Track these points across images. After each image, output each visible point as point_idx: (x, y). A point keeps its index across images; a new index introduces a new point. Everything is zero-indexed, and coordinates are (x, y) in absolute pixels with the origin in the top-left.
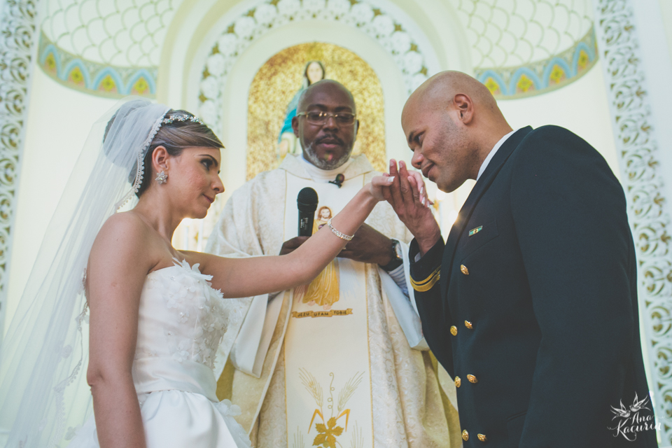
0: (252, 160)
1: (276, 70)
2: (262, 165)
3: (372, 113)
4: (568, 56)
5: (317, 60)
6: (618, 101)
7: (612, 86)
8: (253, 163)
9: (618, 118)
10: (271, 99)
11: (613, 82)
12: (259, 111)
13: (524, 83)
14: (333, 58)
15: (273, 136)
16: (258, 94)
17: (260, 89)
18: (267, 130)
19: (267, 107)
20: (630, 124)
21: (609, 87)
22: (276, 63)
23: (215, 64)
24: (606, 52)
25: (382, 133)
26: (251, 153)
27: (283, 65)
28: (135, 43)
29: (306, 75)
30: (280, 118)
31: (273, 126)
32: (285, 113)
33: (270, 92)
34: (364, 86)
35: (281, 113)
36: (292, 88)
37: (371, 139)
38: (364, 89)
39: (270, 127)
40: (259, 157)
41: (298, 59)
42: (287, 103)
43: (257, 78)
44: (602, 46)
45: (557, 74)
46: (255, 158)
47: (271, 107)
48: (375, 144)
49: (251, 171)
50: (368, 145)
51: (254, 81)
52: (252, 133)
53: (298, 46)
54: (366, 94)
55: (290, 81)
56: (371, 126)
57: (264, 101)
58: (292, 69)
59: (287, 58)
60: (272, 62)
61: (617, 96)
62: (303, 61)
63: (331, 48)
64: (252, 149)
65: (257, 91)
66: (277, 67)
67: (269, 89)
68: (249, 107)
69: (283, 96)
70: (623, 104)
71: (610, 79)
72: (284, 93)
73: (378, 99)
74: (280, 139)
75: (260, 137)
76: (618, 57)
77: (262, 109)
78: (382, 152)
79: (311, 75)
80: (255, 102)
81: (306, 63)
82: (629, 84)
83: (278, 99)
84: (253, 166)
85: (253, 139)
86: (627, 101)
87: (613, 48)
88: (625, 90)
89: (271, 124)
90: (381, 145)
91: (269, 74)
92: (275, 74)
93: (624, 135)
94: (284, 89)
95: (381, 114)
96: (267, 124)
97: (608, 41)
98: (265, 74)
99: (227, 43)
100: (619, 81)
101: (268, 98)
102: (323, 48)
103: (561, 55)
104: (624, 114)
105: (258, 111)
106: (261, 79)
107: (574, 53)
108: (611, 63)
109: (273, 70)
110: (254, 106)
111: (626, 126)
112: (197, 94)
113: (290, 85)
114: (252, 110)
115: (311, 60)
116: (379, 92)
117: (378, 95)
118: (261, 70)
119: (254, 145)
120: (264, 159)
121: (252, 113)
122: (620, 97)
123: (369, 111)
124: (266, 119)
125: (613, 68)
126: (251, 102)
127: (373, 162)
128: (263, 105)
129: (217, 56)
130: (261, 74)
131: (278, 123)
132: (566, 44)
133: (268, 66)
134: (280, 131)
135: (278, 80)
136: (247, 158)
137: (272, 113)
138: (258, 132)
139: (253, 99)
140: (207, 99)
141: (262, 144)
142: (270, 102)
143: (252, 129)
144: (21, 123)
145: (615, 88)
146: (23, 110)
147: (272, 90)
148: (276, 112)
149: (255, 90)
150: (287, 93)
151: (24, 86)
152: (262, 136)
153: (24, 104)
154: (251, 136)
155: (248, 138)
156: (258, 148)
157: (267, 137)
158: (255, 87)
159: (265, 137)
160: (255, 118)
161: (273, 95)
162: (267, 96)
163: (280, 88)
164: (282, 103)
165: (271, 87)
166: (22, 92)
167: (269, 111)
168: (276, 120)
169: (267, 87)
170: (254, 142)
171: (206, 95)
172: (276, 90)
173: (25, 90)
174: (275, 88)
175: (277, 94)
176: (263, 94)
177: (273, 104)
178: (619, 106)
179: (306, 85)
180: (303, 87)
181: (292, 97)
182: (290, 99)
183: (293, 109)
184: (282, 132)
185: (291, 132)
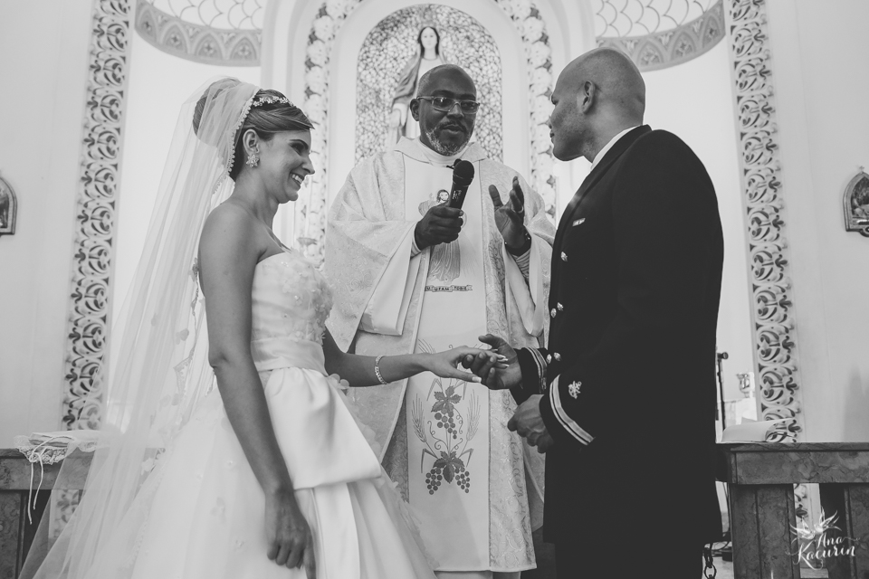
0: (362, 130)
1: (387, 34)
2: (371, 136)
3: (489, 83)
4: (696, 27)
5: (431, 24)
6: (740, 81)
7: (736, 63)
8: (363, 133)
9: (739, 98)
10: (382, 66)
11: (738, 60)
12: (369, 79)
13: (649, 55)
14: (448, 22)
15: (384, 104)
16: (369, 60)
17: (370, 55)
18: (377, 97)
19: (377, 74)
20: (751, 105)
21: (733, 65)
22: (387, 27)
23: (323, 27)
24: (733, 28)
25: (498, 104)
26: (360, 123)
27: (395, 29)
28: (237, 3)
29: (420, 41)
30: (391, 86)
31: (384, 95)
32: (396, 81)
33: (381, 59)
34: (481, 53)
35: (393, 81)
36: (405, 54)
37: (486, 110)
38: (481, 57)
39: (381, 96)
40: (369, 128)
41: (411, 23)
42: (398, 71)
43: (367, 43)
44: (729, 21)
45: (683, 46)
46: (364, 128)
47: (382, 75)
48: (492, 115)
49: (360, 142)
50: (484, 116)
51: (364, 46)
52: (362, 101)
53: (411, 8)
54: (482, 61)
55: (403, 47)
56: (487, 97)
57: (375, 69)
58: (405, 34)
59: (399, 21)
60: (383, 26)
61: (740, 75)
62: (417, 25)
63: (446, 11)
64: (361, 119)
65: (368, 57)
66: (389, 31)
67: (380, 55)
68: (359, 74)
69: (394, 62)
70: (746, 83)
71: (734, 57)
72: (395, 59)
73: (495, 68)
74: (391, 110)
75: (370, 106)
76: (744, 33)
77: (373, 77)
78: (498, 125)
79: (424, 41)
80: (365, 69)
81: (420, 28)
82: (753, 62)
83: (389, 66)
84: (362, 137)
85: (363, 108)
86: (750, 80)
87: (740, 24)
88: (749, 69)
89: (382, 93)
90: (497, 116)
91: (380, 38)
92: (386, 39)
93: (744, 116)
94: (396, 55)
95: (497, 84)
96: (378, 92)
97: (735, 15)
98: (376, 39)
99: (335, 5)
101: (379, 65)
102: (438, 10)
103: (689, 25)
104: (746, 94)
105: (369, 76)
106: (372, 43)
107: (702, 24)
108: (736, 39)
109: (384, 35)
110: (364, 73)
111: (747, 107)
112: (304, 59)
113: (402, 50)
114: (362, 77)
115: (425, 25)
116: (496, 59)
117: (495, 63)
118: (371, 34)
119: (363, 115)
120: (374, 129)
121: (361, 81)
122: (744, 75)
123: (486, 81)
124: (377, 87)
125: (738, 45)
126: (360, 69)
127: (489, 134)
128: (373, 72)
129: (325, 18)
130: (372, 39)
131: (389, 91)
132: (695, 13)
133: (379, 29)
134: (392, 100)
135: (390, 45)
136: (357, 129)
137: (383, 81)
138: (369, 101)
139: (363, 66)
140: (314, 65)
141: (372, 114)
142: (381, 69)
143: (362, 97)
144: (121, 93)
145: (739, 66)
146: (122, 79)
147: (384, 56)
148: (387, 80)
149: (365, 55)
150: (398, 59)
151: (122, 54)
152: (373, 105)
153: (123, 73)
154: (360, 105)
155: (357, 107)
156: (368, 118)
157: (378, 106)
158: (365, 52)
159: (375, 107)
160: (366, 85)
161: (384, 62)
162: (378, 62)
163: (392, 54)
164: (394, 70)
165: (382, 53)
166: (121, 61)
167: (380, 78)
168: (388, 88)
169: (378, 53)
170: (364, 111)
171: (313, 61)
172: (388, 57)
173: (124, 58)
174: (386, 54)
175: (388, 61)
176: (374, 60)
177: (384, 71)
178: (741, 85)
179: (419, 52)
180: (416, 54)
181: (405, 63)
182: (402, 66)
183: (405, 77)
184: (394, 103)
185: (403, 103)
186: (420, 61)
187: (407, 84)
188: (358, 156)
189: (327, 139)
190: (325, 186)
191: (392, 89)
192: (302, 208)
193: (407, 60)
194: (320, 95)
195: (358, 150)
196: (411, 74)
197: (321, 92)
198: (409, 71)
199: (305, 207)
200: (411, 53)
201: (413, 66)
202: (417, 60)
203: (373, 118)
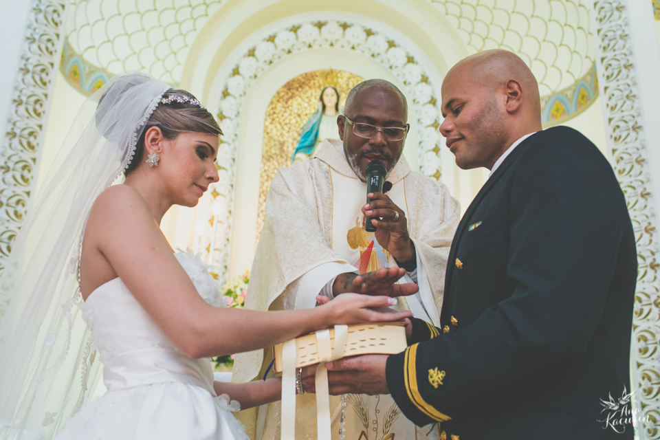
0: (266, 177)
1: (293, 94)
4: (569, 93)
5: (333, 86)
6: (614, 135)
7: (610, 120)
8: (267, 180)
9: (614, 151)
10: (287, 121)
11: (612, 116)
12: (275, 131)
14: (348, 85)
15: (287, 156)
16: (275, 115)
17: (277, 111)
18: (282, 149)
19: (282, 128)
20: (626, 157)
21: (607, 121)
22: (293, 88)
23: (235, 84)
24: (606, 88)
26: (265, 171)
27: (300, 89)
28: (159, 60)
29: (321, 99)
30: (294, 139)
31: (288, 147)
32: (299, 135)
33: (286, 115)
35: (296, 135)
36: (308, 112)
39: (285, 148)
40: (273, 176)
41: (314, 84)
42: (302, 126)
43: (275, 101)
44: (602, 83)
45: (557, 110)
46: (268, 176)
47: (287, 129)
49: (264, 188)
51: (272, 103)
52: (267, 152)
53: (315, 72)
55: (306, 105)
57: (280, 123)
58: (309, 94)
59: (303, 83)
60: (289, 86)
61: (614, 130)
62: (320, 86)
63: (346, 75)
64: (266, 168)
65: (274, 113)
66: (295, 91)
67: (285, 112)
68: (266, 127)
69: (298, 119)
70: (620, 137)
71: (608, 114)
72: (299, 115)
74: (293, 159)
75: (275, 157)
76: (617, 93)
77: (278, 130)
79: (326, 99)
80: (271, 123)
81: (322, 88)
82: (626, 119)
83: (293, 121)
84: (266, 184)
85: (268, 158)
86: (624, 134)
87: (613, 85)
88: (622, 124)
89: (286, 145)
91: (286, 97)
92: (291, 97)
93: (619, 166)
94: (300, 112)
96: (282, 144)
97: (608, 77)
98: (282, 97)
99: (247, 66)
100: (617, 116)
101: (284, 120)
102: (339, 75)
103: (563, 92)
104: (621, 147)
105: (274, 130)
106: (278, 101)
107: (574, 90)
108: (610, 98)
109: (290, 94)
110: (271, 126)
111: (622, 158)
112: (217, 112)
113: (306, 108)
114: (269, 130)
115: (327, 85)
118: (278, 93)
119: (268, 164)
121: (268, 133)
122: (617, 130)
124: (282, 140)
125: (612, 103)
126: (267, 123)
128: (279, 127)
129: (237, 76)
130: (278, 97)
131: (292, 144)
132: (568, 81)
133: (285, 89)
134: (294, 151)
135: (294, 103)
136: (262, 176)
137: (287, 135)
138: (273, 151)
139: (269, 120)
140: (225, 117)
141: (276, 164)
142: (286, 124)
143: (268, 148)
144: (40, 126)
145: (613, 122)
146: (42, 114)
147: (288, 112)
148: (291, 134)
149: (272, 112)
150: (302, 116)
151: (45, 92)
152: (277, 155)
153: (44, 108)
154: (266, 155)
155: (263, 156)
156: (273, 167)
157: (282, 157)
158: (272, 109)
159: (279, 157)
160: (271, 138)
161: (289, 118)
162: (284, 118)
163: (296, 111)
164: (297, 125)
165: (287, 110)
166: (43, 97)
167: (284, 132)
168: (291, 141)
169: (283, 109)
170: (269, 160)
171: (225, 113)
172: (293, 113)
173: (46, 95)
174: (291, 111)
175: (292, 117)
176: (280, 116)
177: (289, 126)
178: (615, 139)
179: (321, 109)
180: (318, 111)
181: (307, 120)
182: (305, 122)
183: (307, 130)
184: (296, 152)
185: (305, 152)
186: (321, 117)
187: (309, 136)
188: (262, 201)
189: (234, 183)
190: (229, 227)
191: (295, 142)
192: (207, 246)
193: (309, 116)
194: (229, 144)
195: (262, 195)
196: (313, 128)
197: (230, 141)
198: (310, 126)
199: (210, 245)
200: (313, 111)
201: (314, 121)
202: (318, 116)
203: (277, 166)
